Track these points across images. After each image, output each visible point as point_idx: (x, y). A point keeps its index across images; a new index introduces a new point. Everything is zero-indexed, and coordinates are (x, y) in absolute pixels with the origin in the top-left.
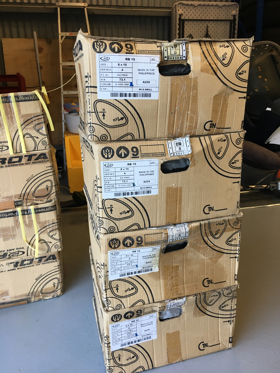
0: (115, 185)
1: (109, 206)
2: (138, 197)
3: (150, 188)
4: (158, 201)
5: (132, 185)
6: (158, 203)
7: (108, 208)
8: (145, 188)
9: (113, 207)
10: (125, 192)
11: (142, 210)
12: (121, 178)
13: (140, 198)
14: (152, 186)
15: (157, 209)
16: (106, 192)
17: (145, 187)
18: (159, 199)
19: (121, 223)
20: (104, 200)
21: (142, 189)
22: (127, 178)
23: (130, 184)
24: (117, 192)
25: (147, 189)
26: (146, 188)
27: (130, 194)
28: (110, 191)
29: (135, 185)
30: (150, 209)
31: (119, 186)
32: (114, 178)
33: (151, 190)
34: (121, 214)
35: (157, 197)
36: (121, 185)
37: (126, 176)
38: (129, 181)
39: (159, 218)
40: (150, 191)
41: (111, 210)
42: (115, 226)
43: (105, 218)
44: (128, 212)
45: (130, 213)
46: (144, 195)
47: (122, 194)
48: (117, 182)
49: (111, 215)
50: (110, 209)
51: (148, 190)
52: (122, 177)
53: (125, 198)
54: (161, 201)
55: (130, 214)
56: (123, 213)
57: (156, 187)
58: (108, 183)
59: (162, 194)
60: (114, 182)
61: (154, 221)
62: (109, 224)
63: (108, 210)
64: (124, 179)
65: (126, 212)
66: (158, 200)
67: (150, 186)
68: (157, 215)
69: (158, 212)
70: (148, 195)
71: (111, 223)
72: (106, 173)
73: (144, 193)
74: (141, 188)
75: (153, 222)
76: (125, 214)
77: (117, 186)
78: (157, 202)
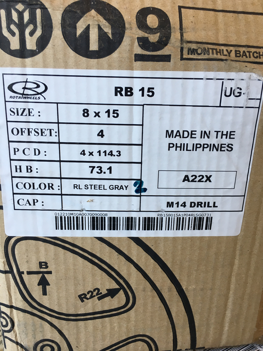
0: (56, 183)
1: (35, 268)
2: (156, 240)
3: (207, 209)
4: (237, 262)
5: (132, 190)
6: (236, 267)
7: (29, 273)
8: (188, 204)
9: (50, 273)
10: (99, 215)
11: (170, 290)
12: (83, 153)
13: (161, 245)
14: (218, 201)
15: (228, 289)
16: (17, 206)
17: (188, 200)
18: (241, 255)
19: (82, 329)
20: (13, 241)
21: (175, 208)
22: (111, 154)
23: (124, 183)
24: (66, 214)
25: (195, 209)
26: (193, 204)
27: (122, 223)
28: (38, 206)
29: (145, 190)
30: (202, 290)
31: (75, 186)
32: (52, 151)
33: (213, 215)
34: (82, 297)
35: (235, 244)
36: (82, 183)
37: (108, 148)
38: (118, 171)
39: (231, 323)
40: (209, 221)
41: (44, 283)
42: (58, 338)
43: (17, 309)
44: (112, 293)
45: (120, 299)
46: (180, 234)
47: (88, 222)
48: (68, 170)
49: (45, 301)
50: (36, 278)
51: (198, 215)
52: (87, 149)
53: (101, 239)
54: (249, 264)
55: (119, 302)
56: (92, 297)
57: (237, 203)
58: (29, 169)
59: (255, 234)
60: (53, 169)
61: (211, 332)
62: (34, 331)
63: (32, 281)
64: (96, 158)
65: (104, 292)
66: (237, 257)
67: (211, 200)
68: (225, 310)
69: (231, 300)
70: (197, 233)
71: (42, 326)
72: (20, 126)
73: (180, 224)
74: (170, 205)
75: (207, 334)
76: (99, 299)
77: (68, 187)
78: (232, 264)
